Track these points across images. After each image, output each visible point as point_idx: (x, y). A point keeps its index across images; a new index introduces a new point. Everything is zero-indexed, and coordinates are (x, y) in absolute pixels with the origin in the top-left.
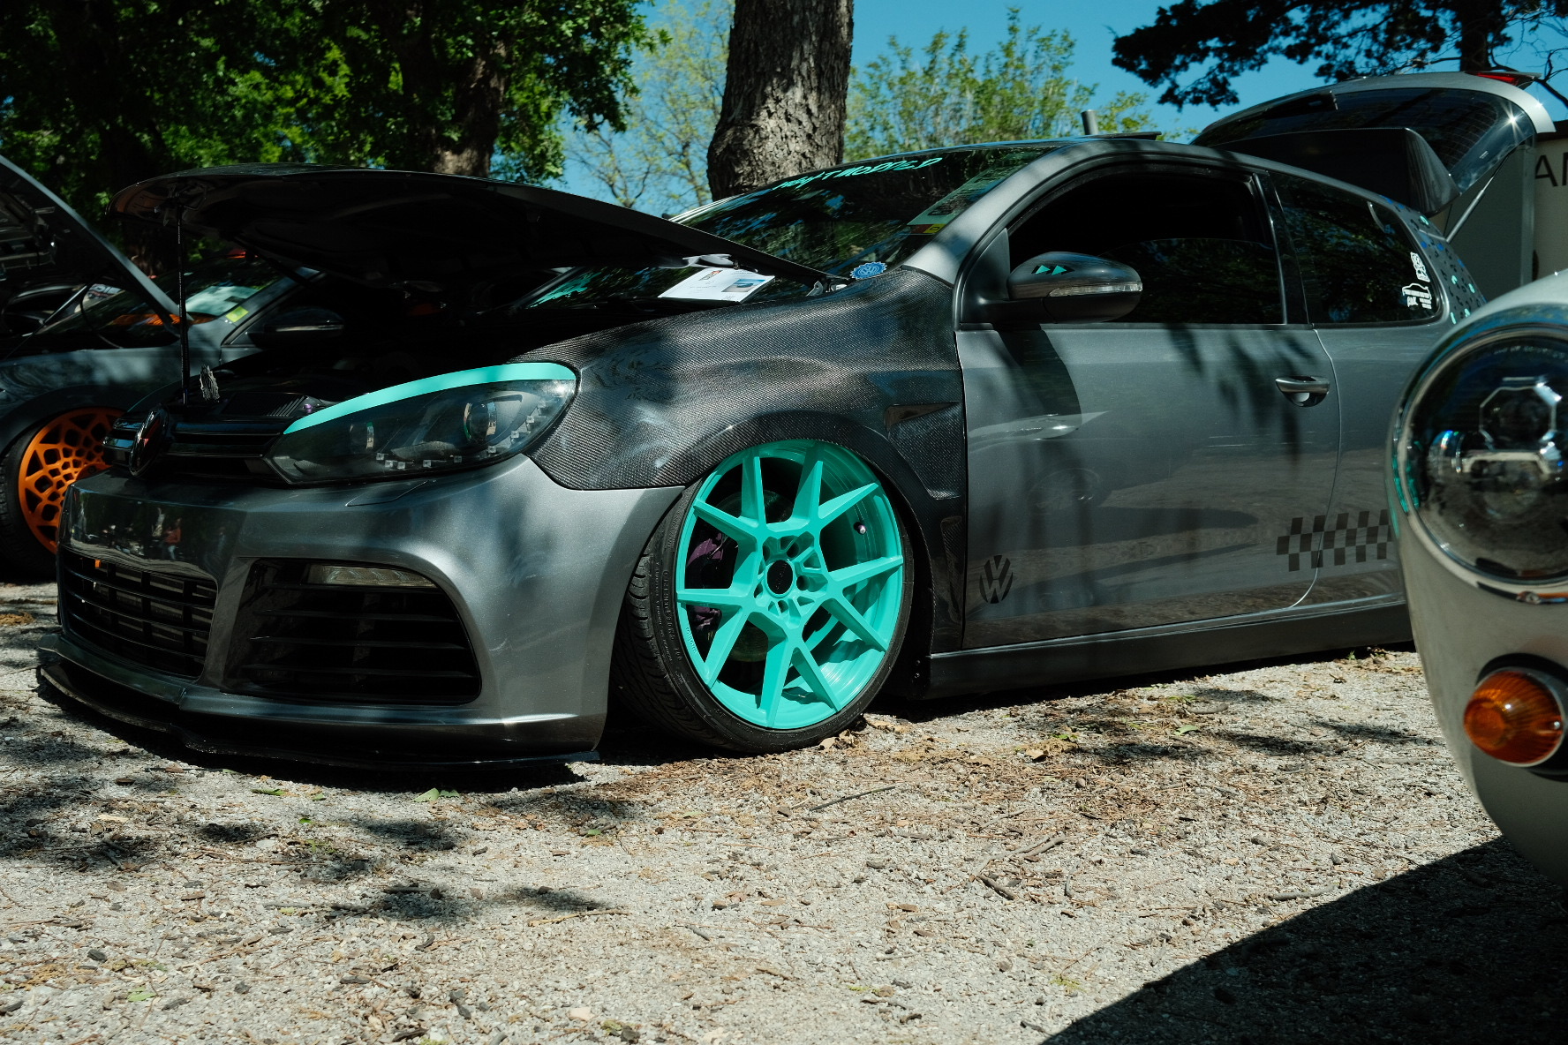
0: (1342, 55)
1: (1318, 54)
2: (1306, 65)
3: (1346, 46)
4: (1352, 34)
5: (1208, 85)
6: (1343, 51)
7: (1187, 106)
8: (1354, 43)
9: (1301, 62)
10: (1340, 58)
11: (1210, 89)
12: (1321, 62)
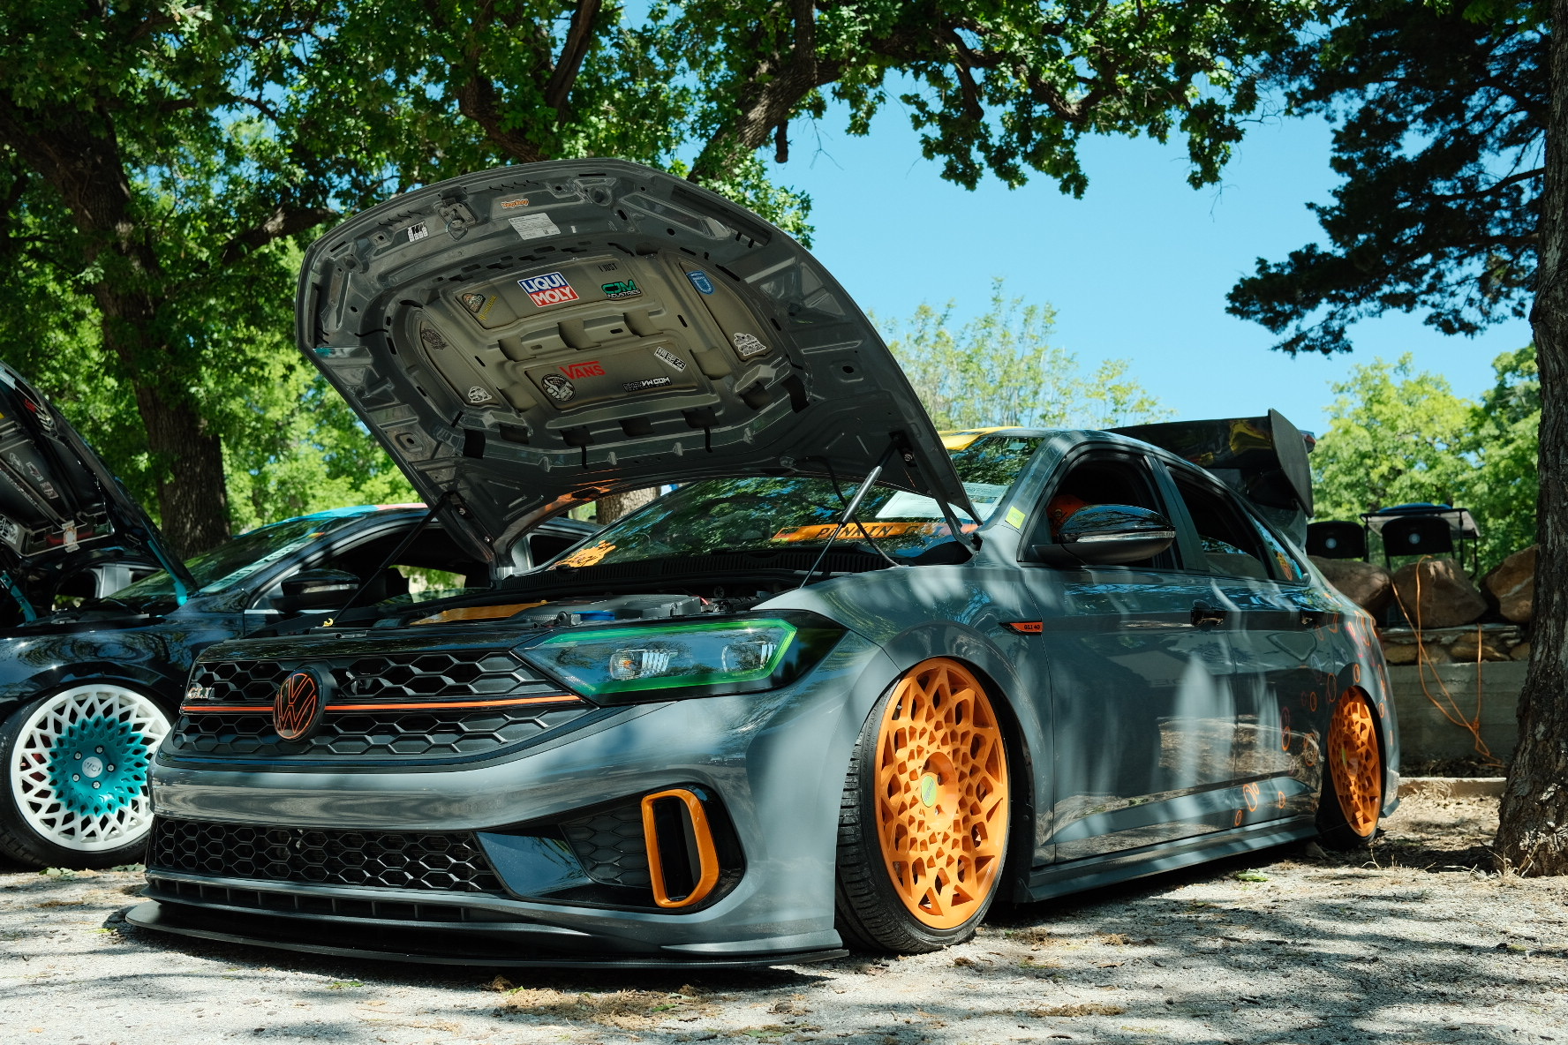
0: (1449, 304)
1: (1424, 303)
2: (1413, 313)
3: (1453, 294)
4: (1459, 284)
5: (1321, 334)
6: (1452, 300)
7: (1300, 354)
8: (1463, 292)
9: (1408, 311)
10: (1448, 306)
11: (1323, 337)
12: (1429, 311)
